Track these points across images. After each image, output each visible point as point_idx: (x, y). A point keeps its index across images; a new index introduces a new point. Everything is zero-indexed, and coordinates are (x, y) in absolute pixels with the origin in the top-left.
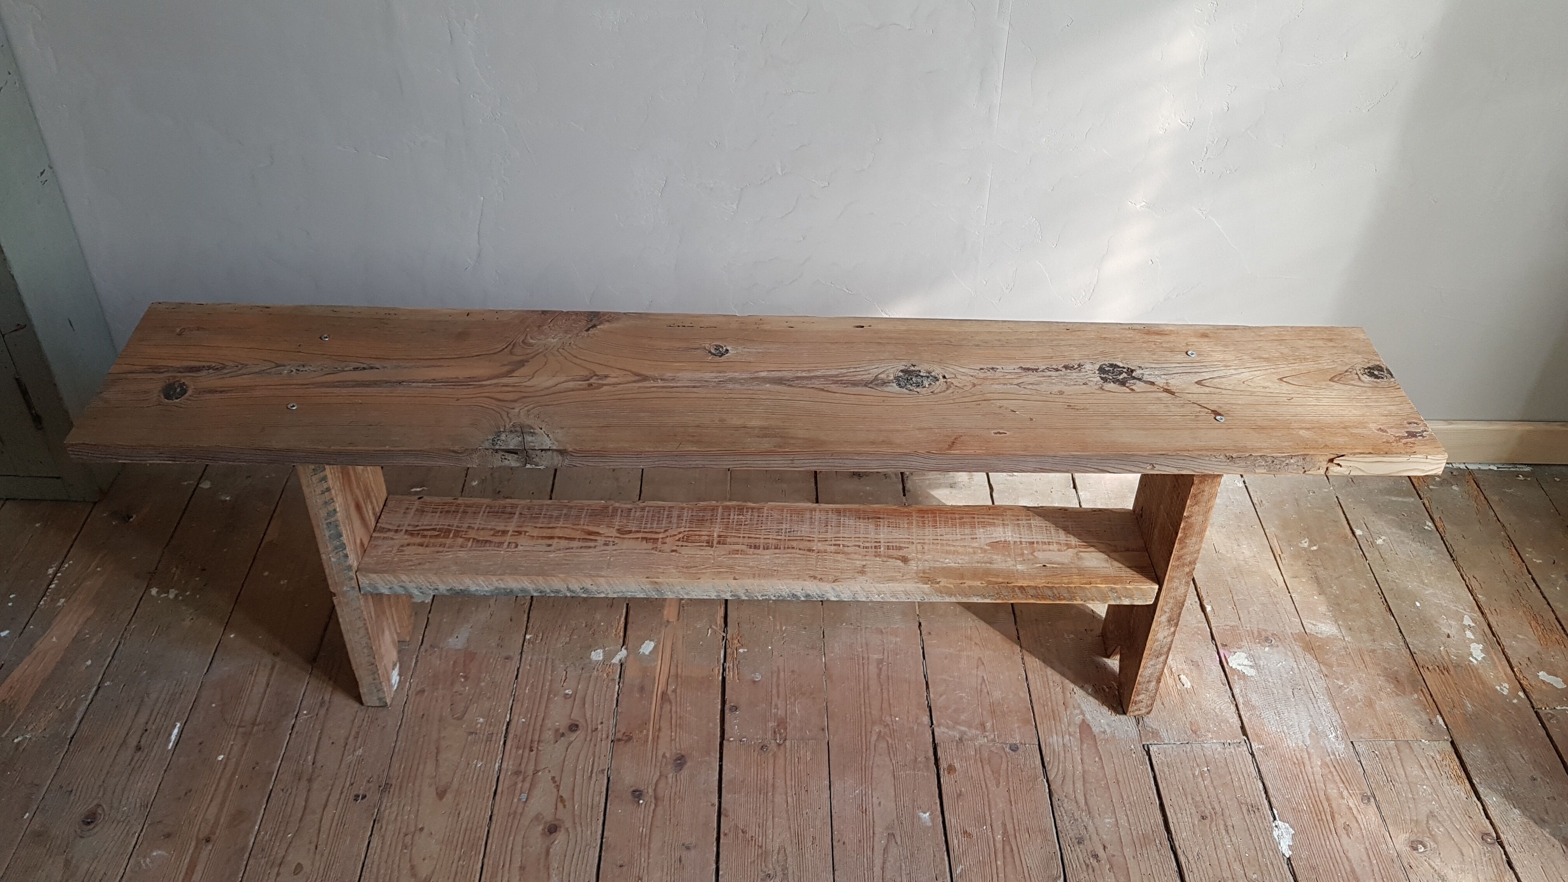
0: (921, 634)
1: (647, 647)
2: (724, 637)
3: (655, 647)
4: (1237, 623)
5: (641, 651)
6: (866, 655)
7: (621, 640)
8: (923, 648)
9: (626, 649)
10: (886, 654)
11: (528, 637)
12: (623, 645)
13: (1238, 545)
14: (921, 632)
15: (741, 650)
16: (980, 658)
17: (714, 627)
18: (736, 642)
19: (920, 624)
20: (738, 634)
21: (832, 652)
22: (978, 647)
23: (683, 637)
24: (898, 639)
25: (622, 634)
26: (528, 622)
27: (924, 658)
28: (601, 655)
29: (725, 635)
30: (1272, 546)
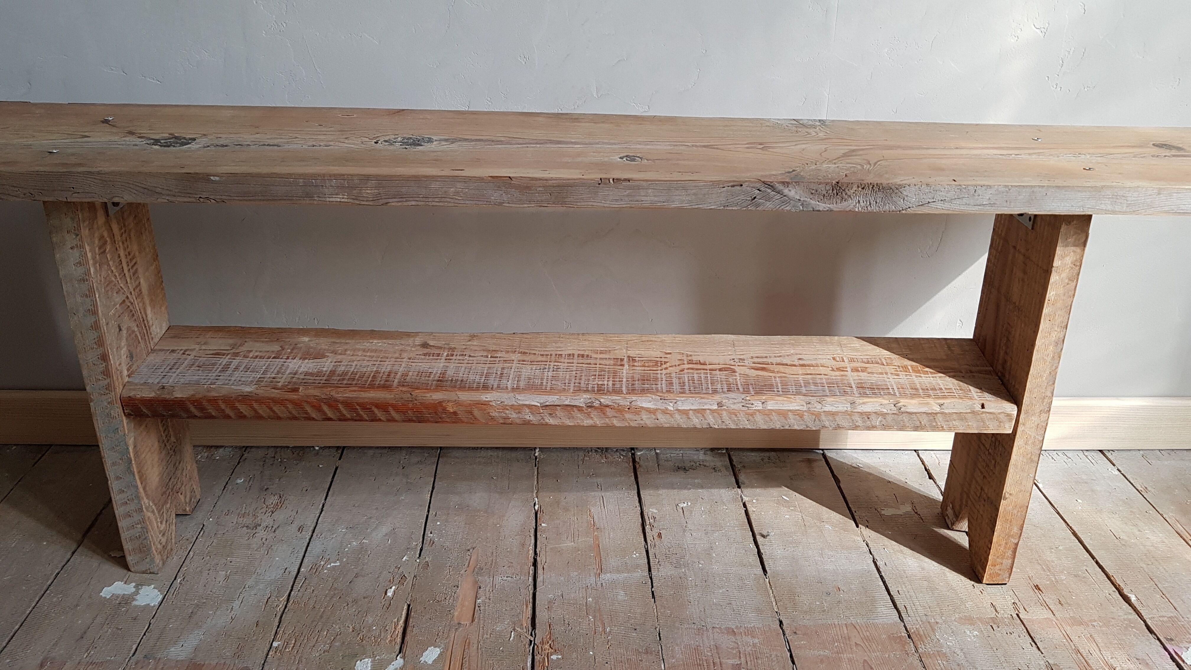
0: (784, 634)
1: (431, 655)
2: (531, 641)
3: (441, 654)
4: (1174, 614)
5: (422, 659)
6: (717, 660)
7: (398, 647)
8: (790, 651)
9: (404, 657)
10: (743, 659)
11: (275, 644)
12: (400, 652)
13: (1139, 531)
14: (783, 631)
15: (554, 657)
16: (865, 661)
17: (519, 629)
18: (547, 646)
19: (781, 622)
20: (550, 638)
21: (673, 657)
22: (860, 648)
23: (478, 642)
24: (756, 641)
25: (399, 640)
26: (278, 627)
27: (793, 663)
28: (369, 665)
29: (532, 639)
30: (1179, 532)
